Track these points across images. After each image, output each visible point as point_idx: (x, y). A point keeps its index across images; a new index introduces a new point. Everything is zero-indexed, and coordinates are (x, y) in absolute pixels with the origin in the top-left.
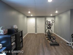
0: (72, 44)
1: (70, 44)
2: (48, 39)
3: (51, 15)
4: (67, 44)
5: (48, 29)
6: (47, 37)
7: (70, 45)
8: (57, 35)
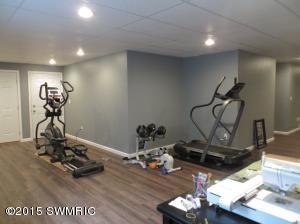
0: (138, 158)
1: (135, 158)
2: (53, 161)
3: (52, 62)
4: (125, 162)
5: (50, 118)
6: (46, 154)
7: (133, 161)
8: (79, 139)
